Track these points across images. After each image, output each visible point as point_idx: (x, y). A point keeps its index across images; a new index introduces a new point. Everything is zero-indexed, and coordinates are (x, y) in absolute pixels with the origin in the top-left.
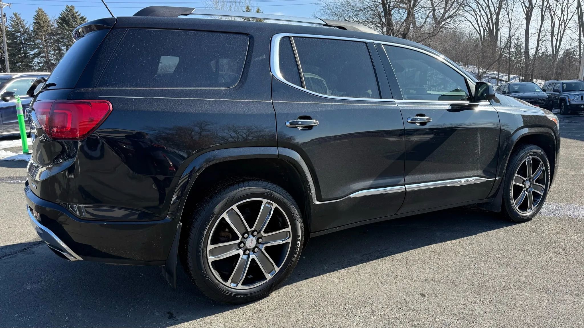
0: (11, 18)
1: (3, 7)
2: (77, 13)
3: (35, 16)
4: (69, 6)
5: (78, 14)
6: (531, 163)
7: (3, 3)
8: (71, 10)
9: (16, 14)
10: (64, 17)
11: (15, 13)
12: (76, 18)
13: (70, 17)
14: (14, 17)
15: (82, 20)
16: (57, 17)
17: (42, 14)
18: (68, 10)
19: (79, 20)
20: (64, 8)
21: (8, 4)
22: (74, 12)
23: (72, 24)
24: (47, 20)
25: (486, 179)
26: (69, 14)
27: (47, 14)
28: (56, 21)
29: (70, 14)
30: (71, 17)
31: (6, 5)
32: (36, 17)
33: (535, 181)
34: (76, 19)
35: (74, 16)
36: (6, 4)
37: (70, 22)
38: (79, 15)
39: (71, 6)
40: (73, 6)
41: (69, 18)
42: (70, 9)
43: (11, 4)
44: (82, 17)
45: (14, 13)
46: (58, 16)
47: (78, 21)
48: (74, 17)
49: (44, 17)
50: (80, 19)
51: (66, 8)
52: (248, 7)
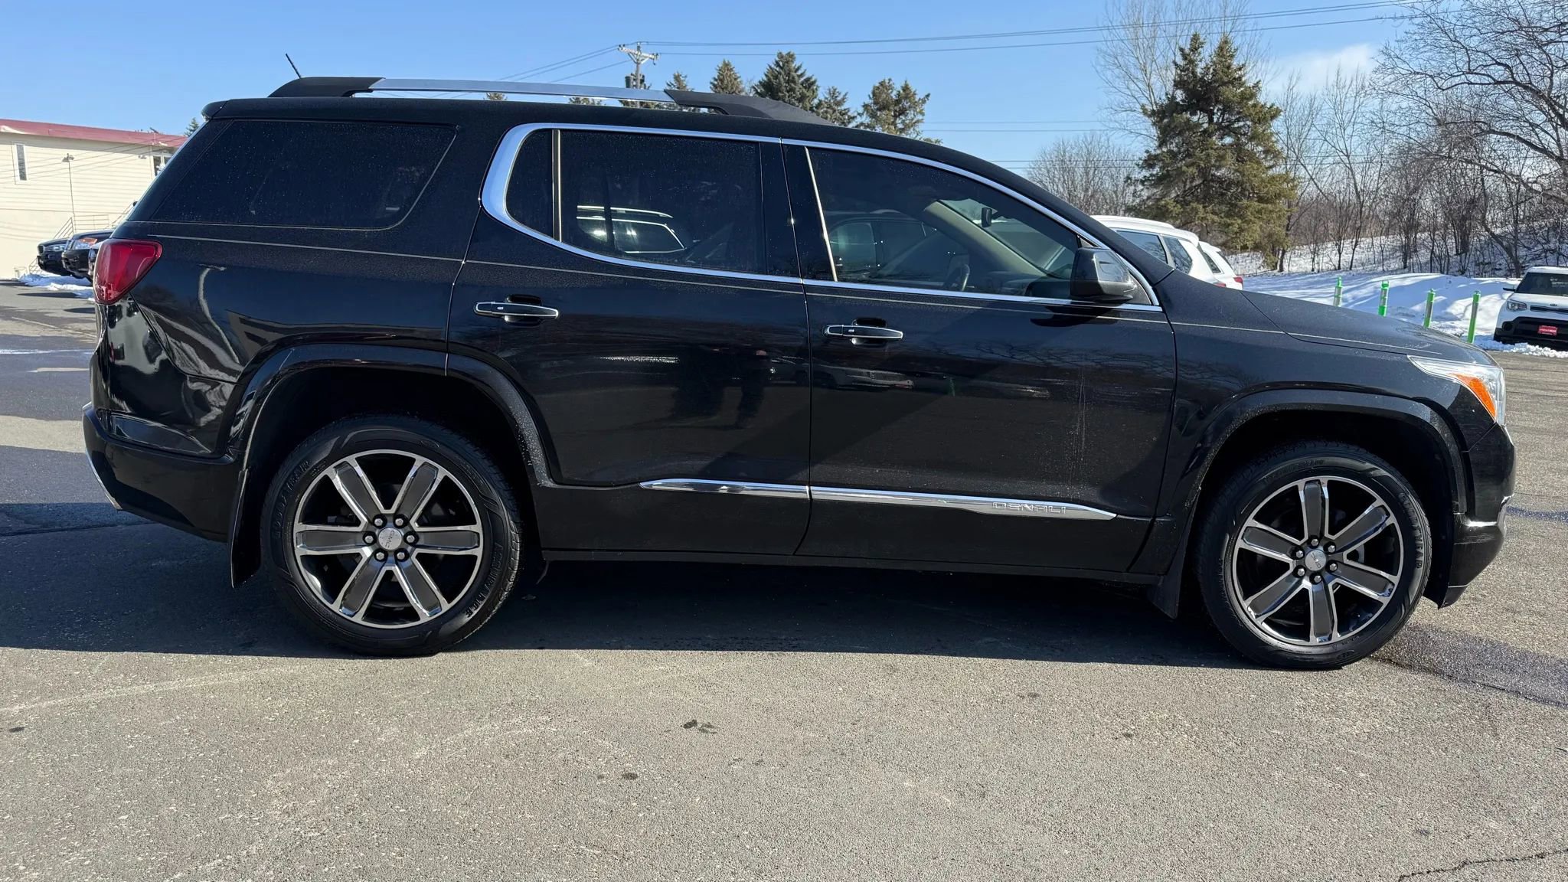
0: (668, 85)
1: (642, 62)
2: (797, 70)
3: (716, 80)
4: (784, 53)
5: (799, 73)
6: (1323, 498)
7: (643, 54)
8: (787, 62)
9: (679, 76)
10: (769, 79)
11: (677, 74)
12: (794, 82)
13: (782, 80)
14: (673, 82)
15: (805, 88)
16: (756, 82)
17: (729, 74)
18: (781, 64)
19: (801, 86)
20: (771, 60)
21: (651, 56)
22: (792, 68)
23: (785, 95)
24: (737, 87)
25: (1115, 515)
26: (780, 74)
27: (738, 75)
28: (753, 90)
29: (783, 73)
30: (785, 79)
31: (647, 59)
32: (716, 83)
33: (1348, 555)
34: (793, 85)
35: (791, 78)
36: (647, 55)
37: (780, 91)
38: (802, 75)
39: (789, 53)
40: (791, 53)
41: (780, 83)
42: (785, 62)
43: (657, 55)
44: (808, 80)
45: (675, 75)
46: (761, 77)
47: (797, 89)
48: (791, 81)
49: (731, 81)
50: (802, 84)
51: (777, 59)
52: (1195, 35)
